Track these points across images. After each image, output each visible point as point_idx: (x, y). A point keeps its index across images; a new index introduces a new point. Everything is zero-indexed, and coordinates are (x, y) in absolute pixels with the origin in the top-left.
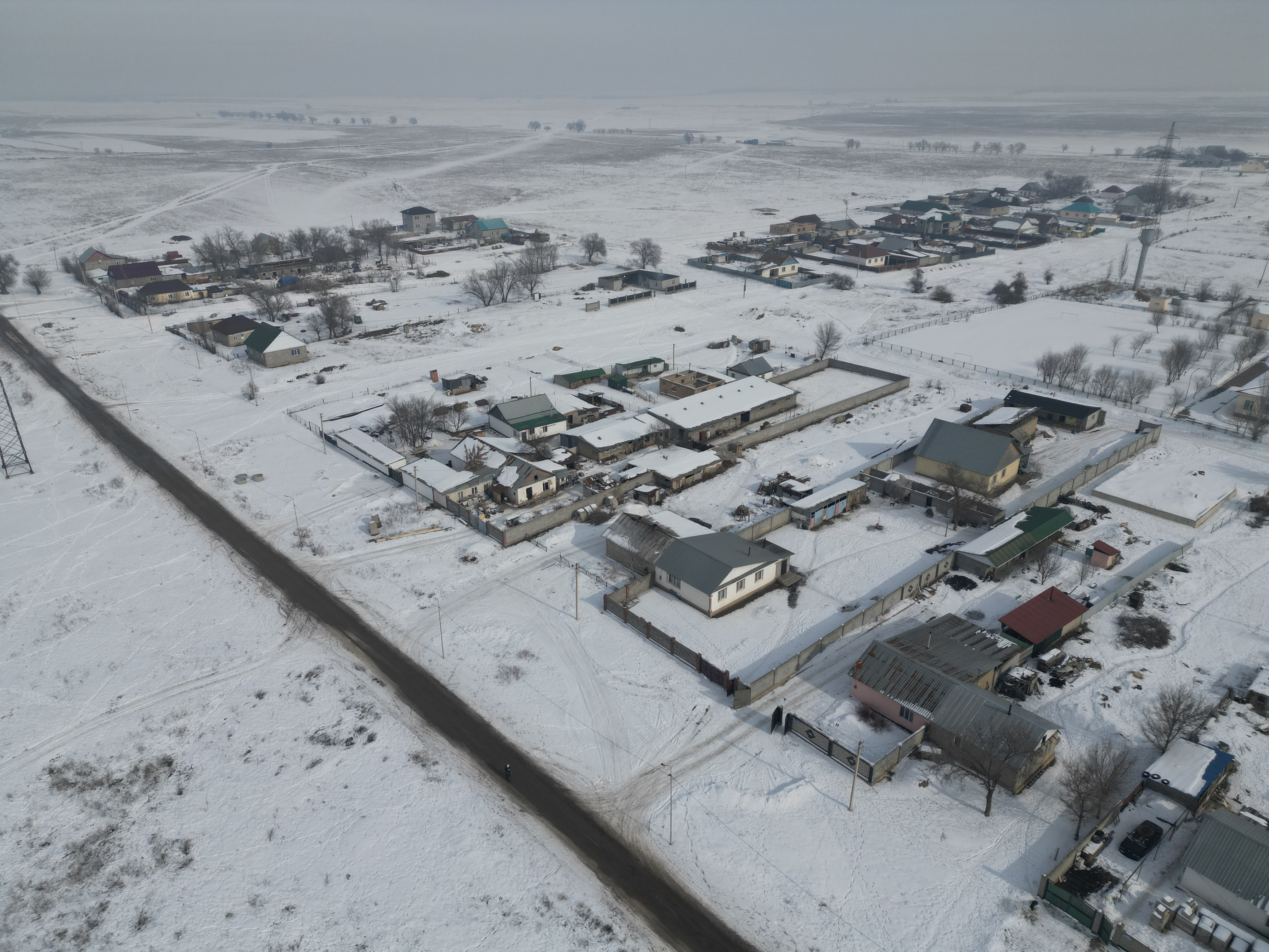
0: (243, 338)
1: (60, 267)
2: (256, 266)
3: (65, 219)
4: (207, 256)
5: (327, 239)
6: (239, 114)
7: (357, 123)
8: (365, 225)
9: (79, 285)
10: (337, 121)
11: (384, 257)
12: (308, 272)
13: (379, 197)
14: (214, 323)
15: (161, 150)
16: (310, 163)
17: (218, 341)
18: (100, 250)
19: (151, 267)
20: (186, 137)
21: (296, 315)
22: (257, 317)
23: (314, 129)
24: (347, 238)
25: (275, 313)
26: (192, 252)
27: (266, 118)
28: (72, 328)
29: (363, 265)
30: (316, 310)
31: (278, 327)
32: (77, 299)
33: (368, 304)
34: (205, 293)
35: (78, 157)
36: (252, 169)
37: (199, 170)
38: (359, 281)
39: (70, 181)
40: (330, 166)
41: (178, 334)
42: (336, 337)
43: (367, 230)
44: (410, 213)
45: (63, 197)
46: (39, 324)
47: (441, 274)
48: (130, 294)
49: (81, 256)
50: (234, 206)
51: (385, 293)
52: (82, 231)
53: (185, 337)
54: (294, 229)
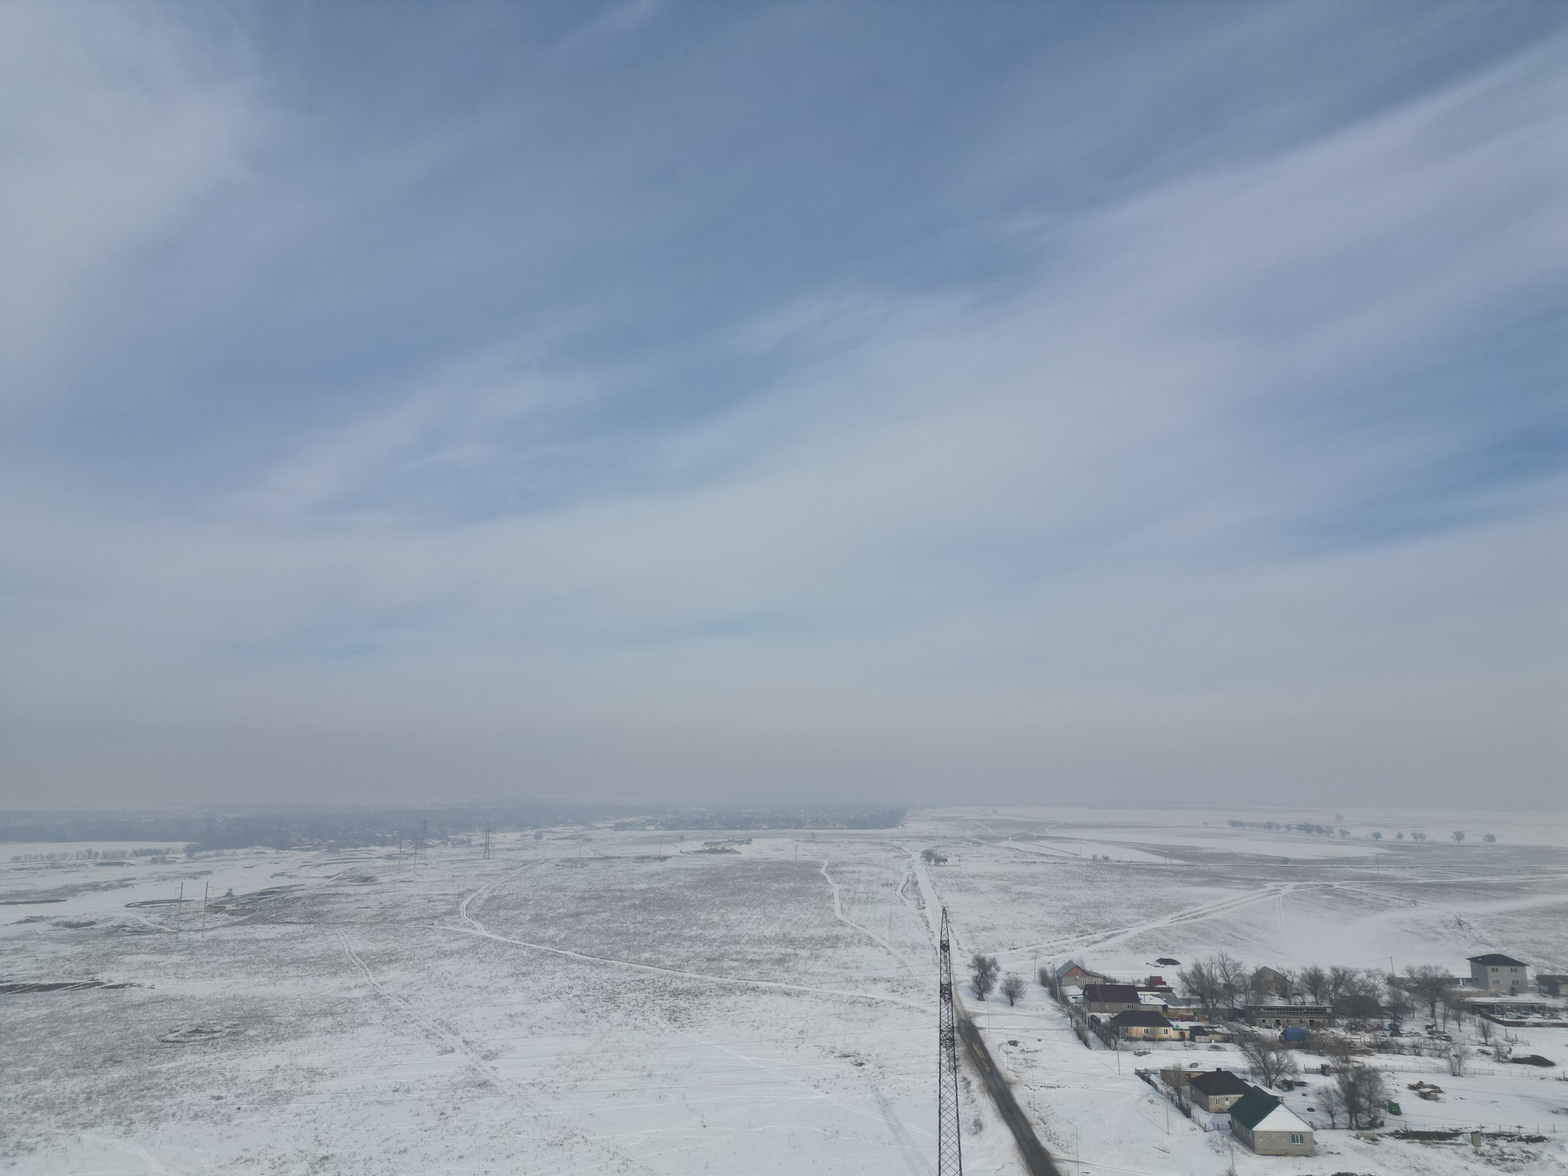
0: (1227, 1103)
1: (1037, 978)
2: (1255, 1008)
3: (1051, 926)
4: (1195, 987)
5: (1354, 984)
6: (1252, 825)
7: (1405, 839)
8: (1410, 971)
9: (1052, 1001)
10: (1377, 836)
11: (1440, 1021)
12: (1323, 1026)
13: (1434, 935)
14: (1193, 1076)
15: (1160, 860)
16: (1336, 885)
17: (1195, 1101)
18: (1079, 965)
19: (1129, 992)
20: (1189, 848)
21: (1302, 1084)
22: (1249, 1077)
23: (1345, 844)
24: (1382, 986)
25: (1273, 1076)
26: (1178, 980)
27: (1284, 829)
28: (1036, 1051)
29: (1406, 1028)
30: (1331, 1082)
31: (1276, 1097)
32: (1048, 1018)
33: (1412, 1087)
34: (1187, 1034)
35: (1076, 863)
36: (1261, 887)
37: (1199, 884)
38: (1399, 1050)
39: (1063, 887)
40: (1364, 890)
41: (1149, 1081)
42: (1358, 1128)
43: (1413, 979)
44: (1481, 962)
45: (1054, 903)
46: (1005, 1041)
47: (1538, 1061)
48: (1103, 1020)
49: (1060, 969)
50: (1235, 930)
51: (1440, 1076)
52: (1065, 942)
53: (1156, 1088)
54: (1309, 965)
